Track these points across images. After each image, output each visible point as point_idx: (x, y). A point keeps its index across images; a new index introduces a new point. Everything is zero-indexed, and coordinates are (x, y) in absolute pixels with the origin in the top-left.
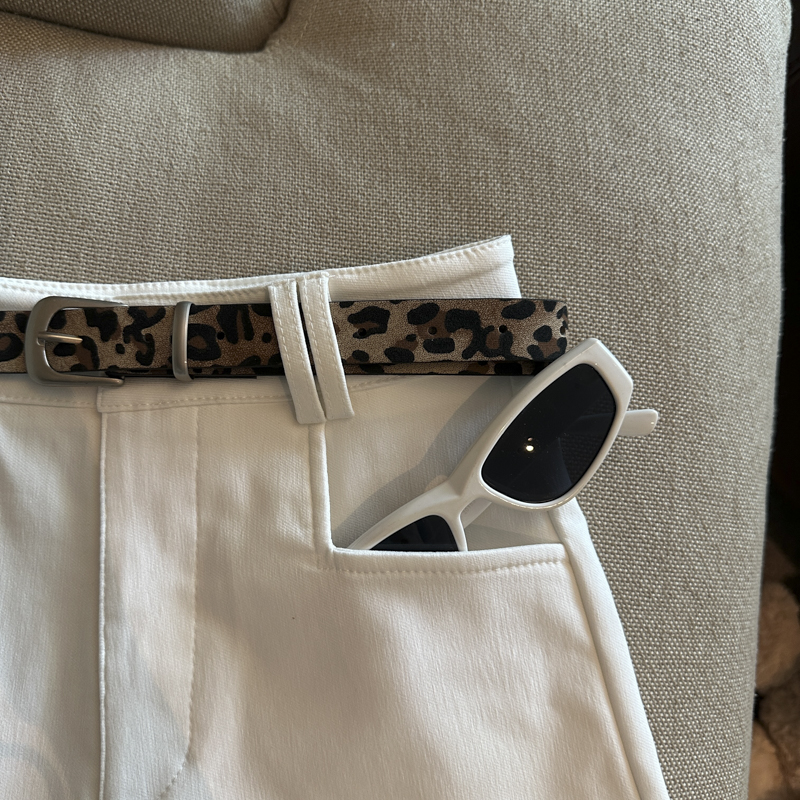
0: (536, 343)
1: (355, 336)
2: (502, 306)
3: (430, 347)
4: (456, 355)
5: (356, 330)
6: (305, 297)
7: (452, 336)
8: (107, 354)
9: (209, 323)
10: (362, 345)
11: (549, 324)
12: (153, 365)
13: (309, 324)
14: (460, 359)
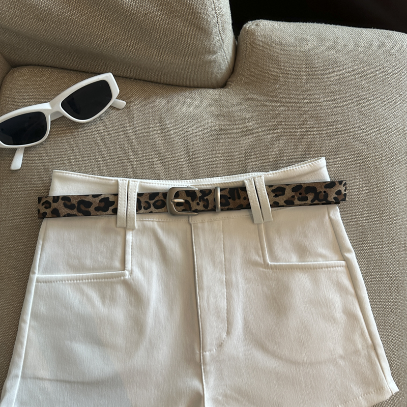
0: (336, 196)
1: (274, 196)
2: (324, 184)
3: (299, 199)
4: (309, 202)
5: (274, 195)
6: (257, 184)
7: (307, 195)
8: (194, 205)
9: (226, 194)
10: (276, 199)
11: (341, 189)
12: (209, 208)
13: (259, 193)
14: (310, 203)
